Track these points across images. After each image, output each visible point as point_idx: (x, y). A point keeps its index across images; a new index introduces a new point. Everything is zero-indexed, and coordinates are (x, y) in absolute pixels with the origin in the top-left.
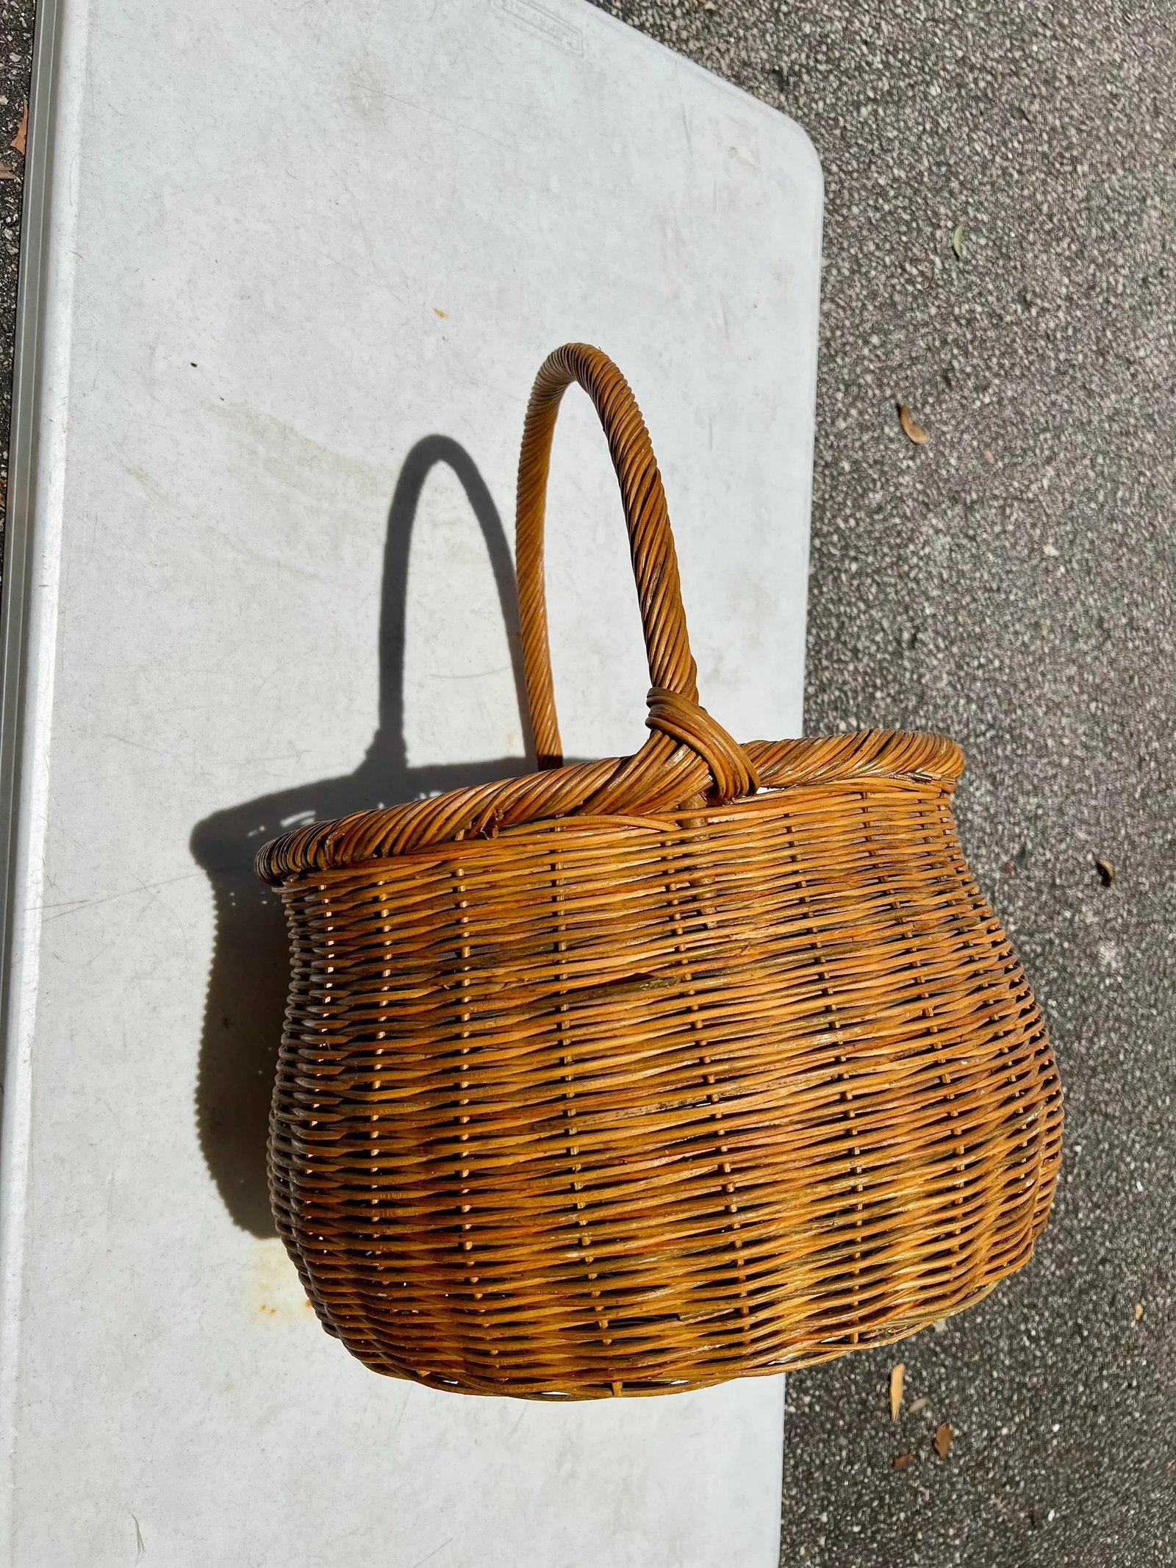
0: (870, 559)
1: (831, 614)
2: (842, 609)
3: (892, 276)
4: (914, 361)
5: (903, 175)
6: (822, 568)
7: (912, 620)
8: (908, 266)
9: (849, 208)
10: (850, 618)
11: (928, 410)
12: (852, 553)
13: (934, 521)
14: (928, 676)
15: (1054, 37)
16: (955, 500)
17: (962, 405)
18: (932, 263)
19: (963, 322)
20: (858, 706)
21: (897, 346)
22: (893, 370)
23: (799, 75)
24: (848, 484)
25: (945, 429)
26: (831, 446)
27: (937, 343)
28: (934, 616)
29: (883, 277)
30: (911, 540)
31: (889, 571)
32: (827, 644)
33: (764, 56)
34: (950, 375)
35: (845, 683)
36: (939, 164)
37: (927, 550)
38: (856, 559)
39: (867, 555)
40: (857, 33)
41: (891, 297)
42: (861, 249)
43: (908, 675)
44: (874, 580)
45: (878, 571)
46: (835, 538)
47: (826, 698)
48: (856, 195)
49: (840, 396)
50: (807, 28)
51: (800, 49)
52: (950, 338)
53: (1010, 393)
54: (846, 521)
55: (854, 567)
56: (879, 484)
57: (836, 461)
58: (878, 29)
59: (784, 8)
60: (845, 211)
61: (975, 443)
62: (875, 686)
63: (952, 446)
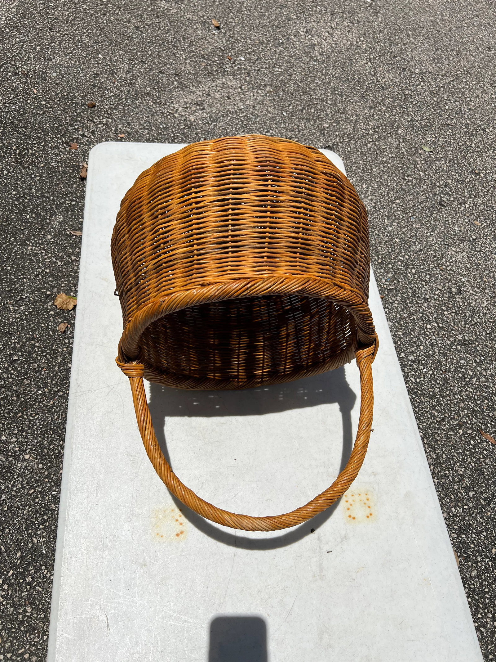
0: (422, 267)
1: (407, 288)
2: (413, 285)
3: (400, 182)
4: (420, 203)
5: (394, 155)
6: (396, 273)
7: (455, 284)
8: (406, 178)
9: (372, 169)
10: (419, 288)
11: (434, 215)
12: (411, 267)
13: (454, 249)
14: (474, 303)
15: (456, 101)
16: (463, 241)
17: (454, 211)
18: (419, 175)
19: (443, 186)
20: (435, 318)
21: (410, 201)
22: (410, 208)
23: (338, 144)
24: (400, 245)
25: (447, 219)
26: (387, 236)
27: (431, 195)
28: (468, 281)
29: (395, 184)
30: (442, 257)
31: (435, 269)
32: (409, 299)
33: (321, 144)
34: (443, 203)
35: (423, 311)
36: (411, 148)
37: (454, 259)
38: (413, 268)
39: (420, 266)
40: (360, 128)
41: (401, 188)
42: (381, 179)
43: (461, 304)
44: (426, 274)
45: (429, 270)
46: (399, 263)
47: (415, 317)
48: (373, 166)
49: (386, 221)
50: (337, 133)
51: (336, 139)
52: (437, 193)
53: (480, 201)
54: (403, 257)
55: (413, 271)
56: (417, 243)
57: (391, 240)
58: (368, 124)
59: (326, 132)
60: (370, 171)
61: (467, 221)
62: (442, 310)
63: (453, 224)
